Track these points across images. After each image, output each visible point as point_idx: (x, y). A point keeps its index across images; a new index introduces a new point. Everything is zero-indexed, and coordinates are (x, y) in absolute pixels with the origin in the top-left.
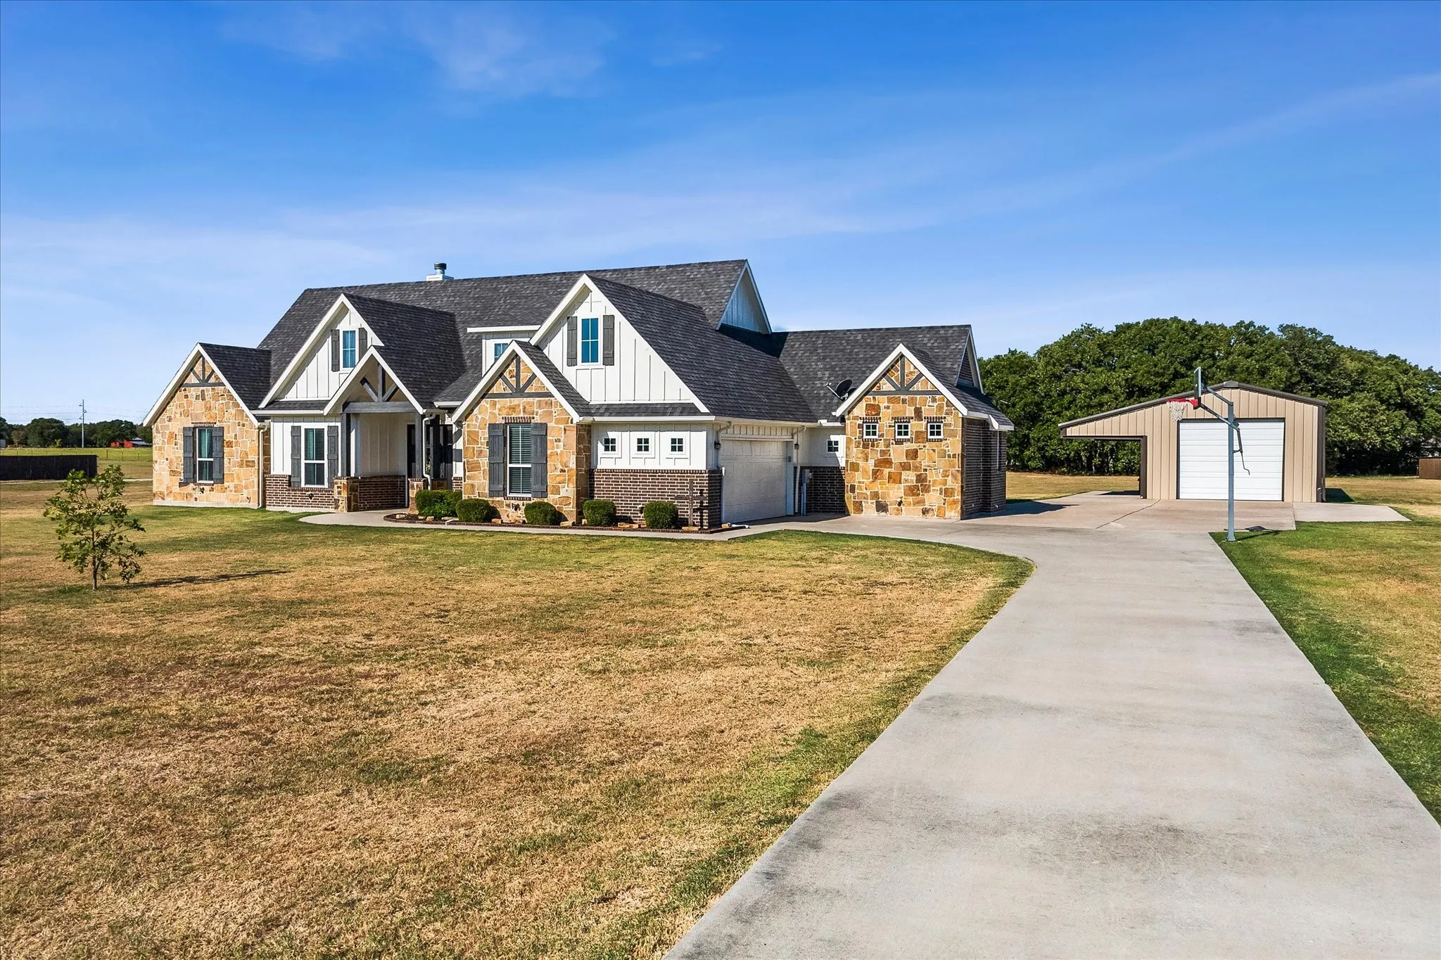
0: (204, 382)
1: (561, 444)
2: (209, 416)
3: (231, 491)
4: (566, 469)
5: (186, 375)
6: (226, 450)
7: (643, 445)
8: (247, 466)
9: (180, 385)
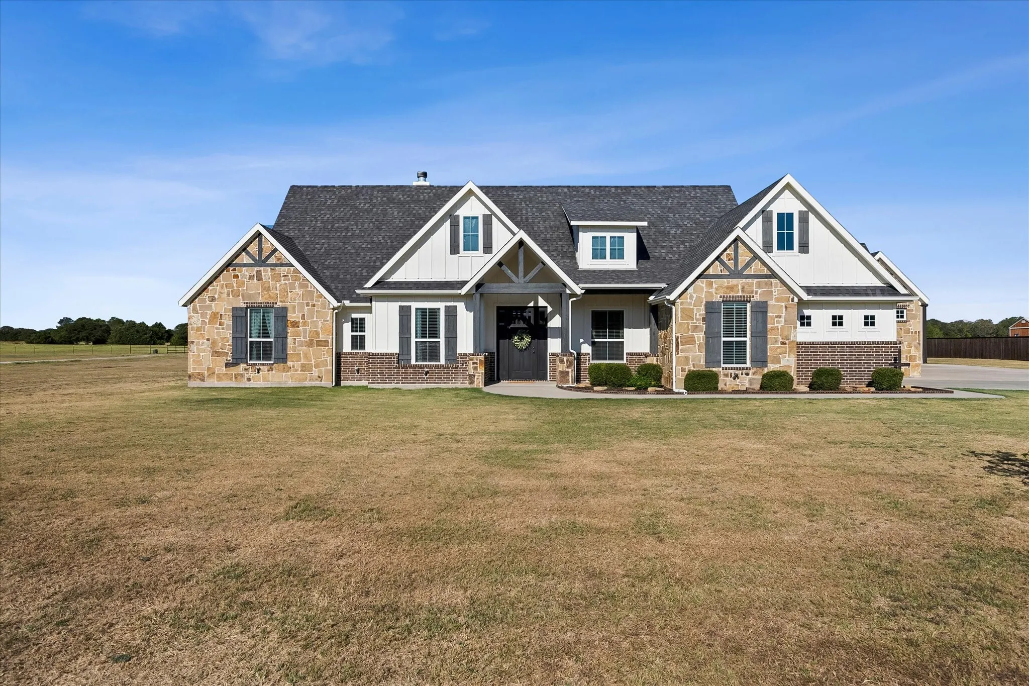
0: (261, 262)
1: (782, 319)
2: (267, 296)
3: (297, 370)
4: (787, 342)
5: (237, 255)
6: (290, 330)
7: (837, 321)
8: (318, 345)
9: (228, 265)
